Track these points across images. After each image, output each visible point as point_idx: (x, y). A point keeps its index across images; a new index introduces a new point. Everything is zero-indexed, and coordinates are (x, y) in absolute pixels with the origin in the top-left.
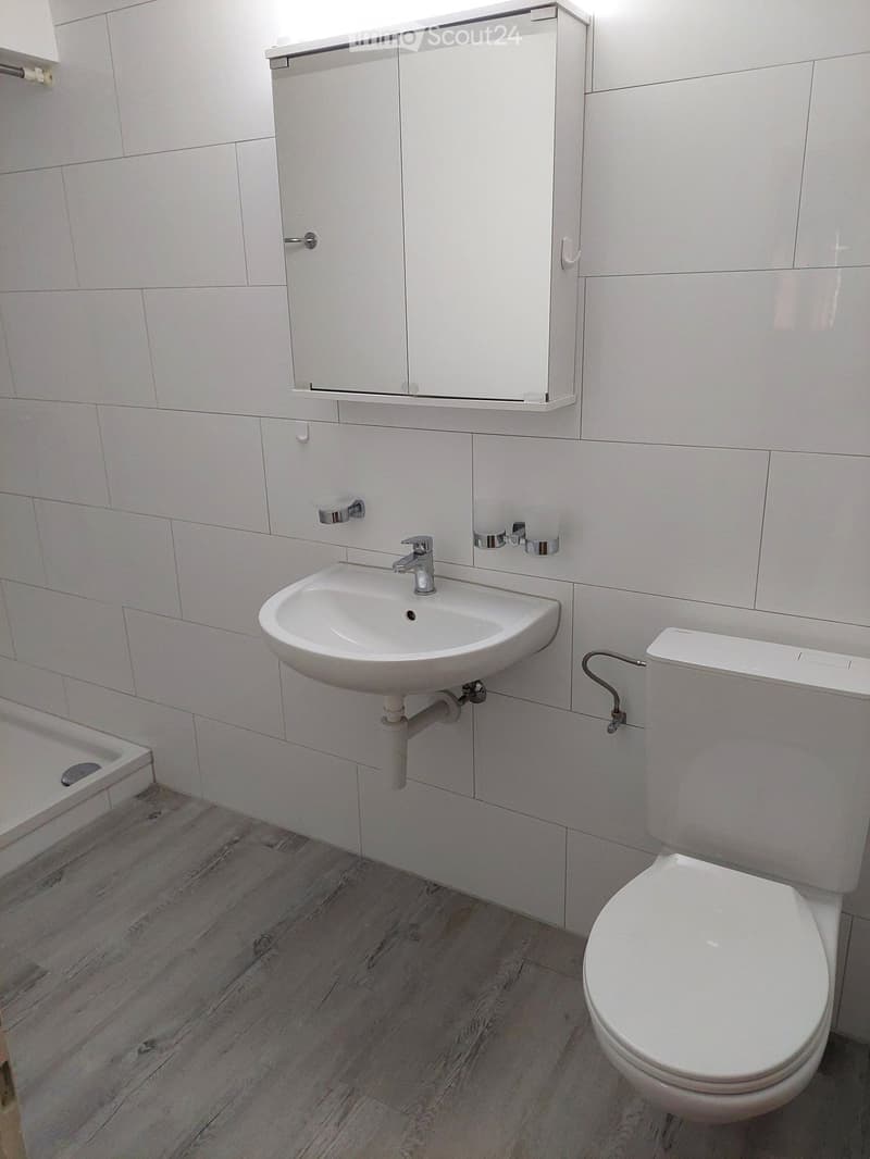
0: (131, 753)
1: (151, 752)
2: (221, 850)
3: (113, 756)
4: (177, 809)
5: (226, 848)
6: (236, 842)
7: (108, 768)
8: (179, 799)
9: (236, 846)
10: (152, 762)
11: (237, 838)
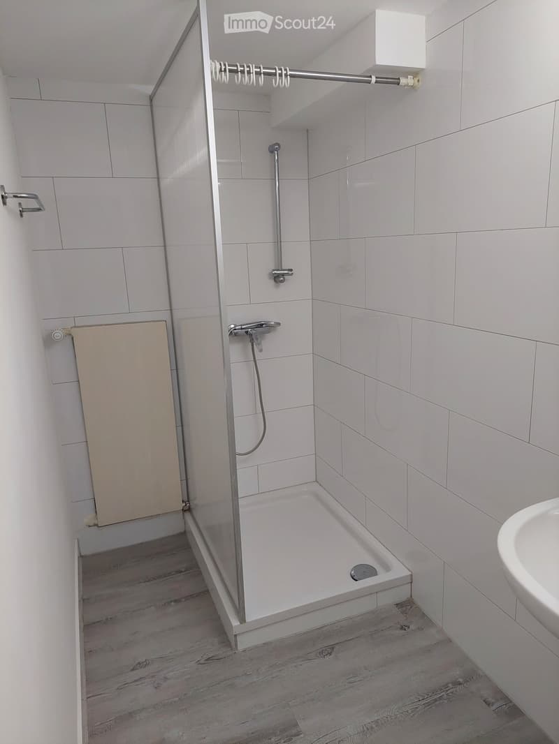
0: (399, 571)
1: (411, 575)
2: (446, 686)
3: (387, 568)
4: (420, 629)
5: (450, 685)
6: (460, 684)
7: (382, 577)
8: (426, 621)
9: (459, 687)
10: (411, 583)
11: (461, 680)
